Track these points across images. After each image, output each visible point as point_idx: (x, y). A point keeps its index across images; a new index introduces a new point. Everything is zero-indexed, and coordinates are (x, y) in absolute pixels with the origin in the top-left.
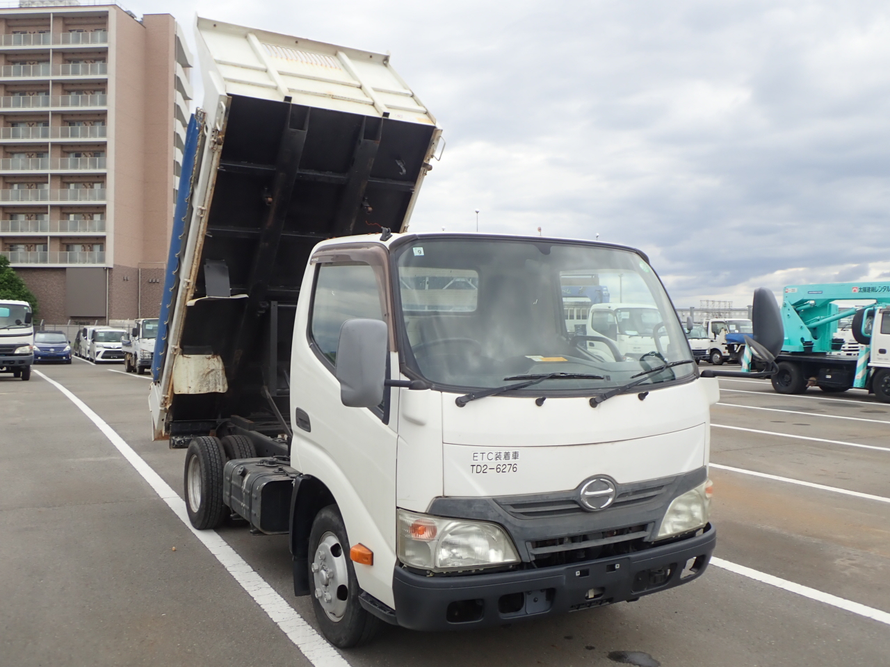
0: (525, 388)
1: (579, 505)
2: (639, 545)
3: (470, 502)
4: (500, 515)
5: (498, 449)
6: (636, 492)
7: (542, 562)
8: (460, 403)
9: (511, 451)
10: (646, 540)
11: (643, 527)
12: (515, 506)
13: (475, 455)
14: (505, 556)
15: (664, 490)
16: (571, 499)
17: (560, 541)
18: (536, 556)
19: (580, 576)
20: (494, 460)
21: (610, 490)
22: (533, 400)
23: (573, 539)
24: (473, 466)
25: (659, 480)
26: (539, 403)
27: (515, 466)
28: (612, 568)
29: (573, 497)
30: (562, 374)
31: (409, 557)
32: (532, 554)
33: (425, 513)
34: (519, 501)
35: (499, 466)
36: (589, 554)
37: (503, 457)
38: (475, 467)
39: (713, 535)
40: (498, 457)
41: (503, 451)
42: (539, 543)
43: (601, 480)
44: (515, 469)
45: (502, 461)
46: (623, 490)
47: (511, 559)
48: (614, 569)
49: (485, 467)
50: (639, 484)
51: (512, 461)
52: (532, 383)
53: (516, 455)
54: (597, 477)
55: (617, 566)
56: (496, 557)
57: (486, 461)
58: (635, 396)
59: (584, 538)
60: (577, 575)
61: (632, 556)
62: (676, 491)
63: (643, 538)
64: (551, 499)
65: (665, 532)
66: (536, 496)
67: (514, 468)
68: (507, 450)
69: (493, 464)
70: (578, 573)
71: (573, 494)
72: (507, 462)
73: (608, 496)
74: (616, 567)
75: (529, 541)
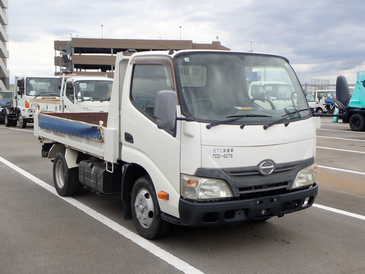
0: (235, 121)
1: (259, 173)
2: (284, 191)
3: (213, 170)
4: (225, 176)
5: (224, 148)
6: (283, 168)
7: (242, 197)
8: (208, 127)
9: (230, 148)
10: (287, 189)
11: (286, 183)
12: (232, 172)
13: (215, 150)
14: (227, 195)
15: (295, 167)
16: (255, 170)
17: (250, 188)
18: (240, 194)
19: (259, 203)
20: (223, 152)
21: (272, 166)
22: (239, 126)
23: (256, 187)
24: (214, 155)
25: (293, 162)
26: (242, 127)
27: (232, 155)
28: (272, 200)
29: (256, 169)
30: (251, 115)
31: (186, 194)
32: (239, 194)
33: (193, 175)
34: (233, 170)
35: (225, 155)
36: (263, 194)
37: (227, 151)
38: (215, 155)
39: (317, 188)
40: (224, 151)
41: (227, 148)
42: (241, 189)
43: (268, 162)
44: (231, 157)
45: (226, 153)
46: (278, 166)
47: (230, 195)
48: (274, 201)
49: (219, 155)
50: (285, 164)
51: (230, 153)
52: (238, 119)
53: (232, 150)
54: (267, 160)
55: (275, 200)
56: (224, 194)
57: (219, 153)
58: (283, 125)
59: (261, 187)
60: (258, 203)
61: (282, 195)
62: (301, 167)
63: (286, 188)
64: (247, 169)
65: (295, 186)
66: (240, 168)
67: (231, 156)
68: (228, 148)
69: (222, 154)
70: (258, 202)
71: (256, 168)
72: (228, 153)
73: (271, 169)
74: (274, 200)
75: (237, 188)
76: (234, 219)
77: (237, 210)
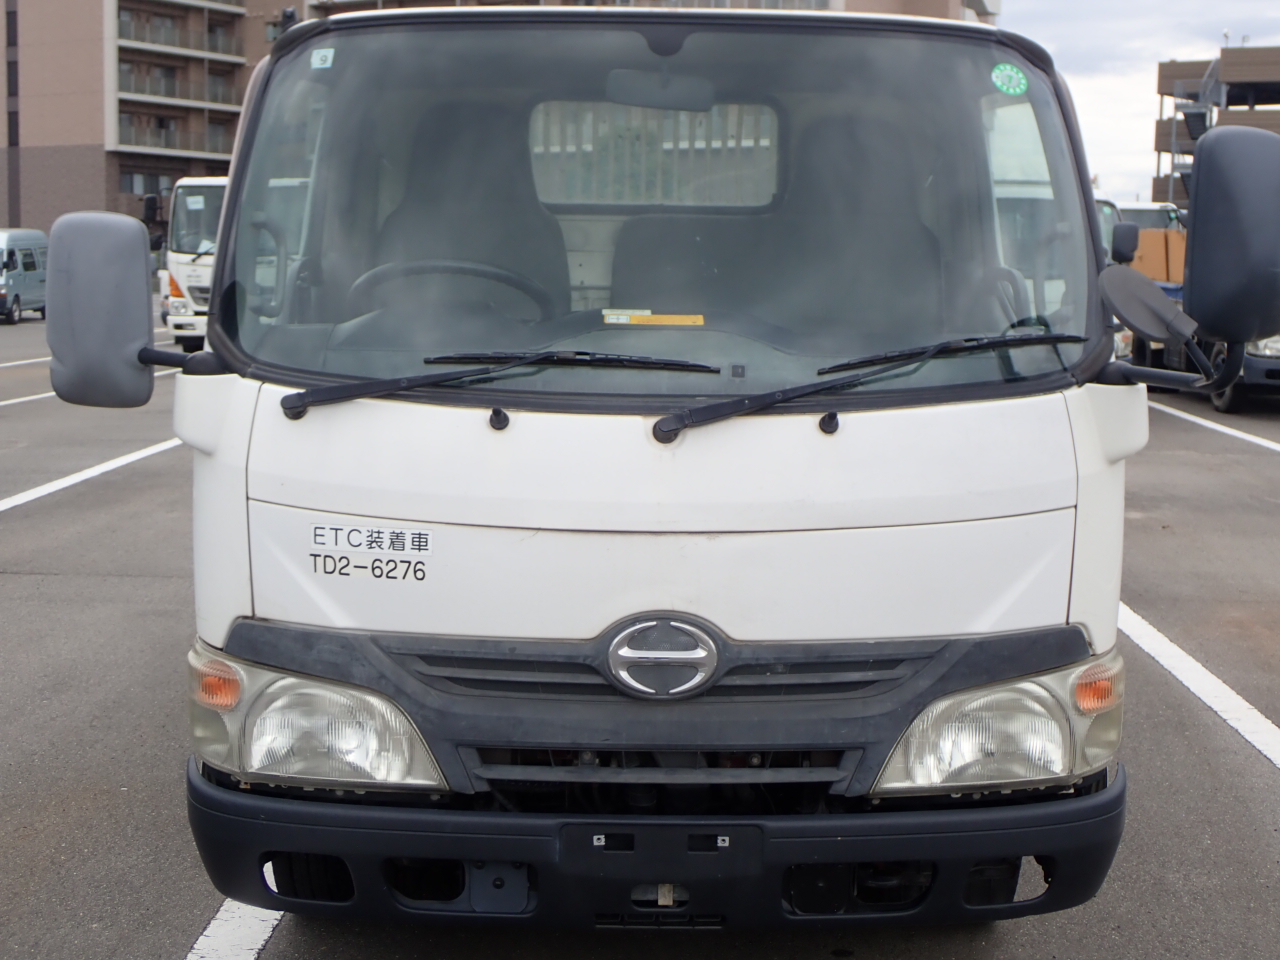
1: (606, 679)
2: (814, 798)
3: (308, 638)
4: (382, 676)
5: (375, 525)
6: (796, 668)
8: (294, 409)
9: (409, 531)
10: (834, 790)
11: (833, 757)
12: (430, 659)
13: (319, 532)
14: (409, 770)
15: (899, 671)
16: (581, 661)
17: (566, 756)
18: (488, 782)
19: (605, 847)
20: (364, 547)
21: (700, 653)
22: (484, 414)
23: (607, 757)
24: (315, 556)
25: (880, 644)
26: (499, 422)
27: (419, 566)
28: (706, 842)
29: (586, 657)
31: (200, 740)
32: (479, 778)
33: (221, 650)
34: (434, 649)
35: (377, 564)
37: (387, 543)
38: (320, 560)
40: (374, 541)
41: (387, 529)
42: (488, 754)
43: (663, 626)
44: (420, 575)
45: (386, 553)
46: (748, 656)
48: (714, 847)
49: (344, 562)
50: (807, 648)
51: (411, 554)
53: (420, 542)
54: (664, 617)
55: (723, 842)
56: (389, 771)
57: (343, 548)
58: (812, 421)
59: (646, 758)
60: (596, 843)
61: (772, 823)
62: (943, 678)
63: (829, 784)
64: (522, 653)
66: (482, 642)
67: (418, 571)
68: (398, 527)
69: (365, 556)
70: (599, 841)
71: (587, 650)
72: (398, 556)
73: (692, 667)
74: (720, 844)
75: (469, 745)
76: (459, 907)
77: (481, 864)
